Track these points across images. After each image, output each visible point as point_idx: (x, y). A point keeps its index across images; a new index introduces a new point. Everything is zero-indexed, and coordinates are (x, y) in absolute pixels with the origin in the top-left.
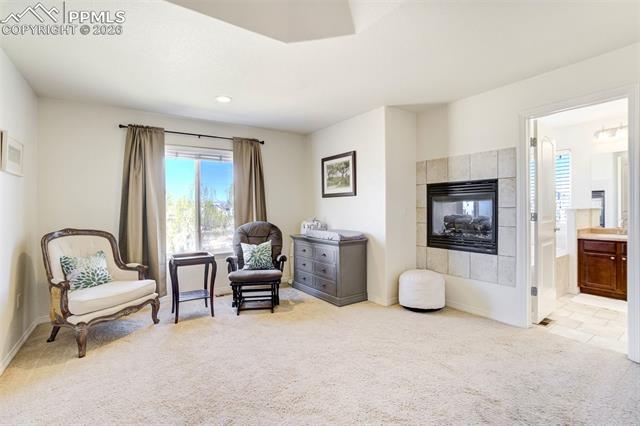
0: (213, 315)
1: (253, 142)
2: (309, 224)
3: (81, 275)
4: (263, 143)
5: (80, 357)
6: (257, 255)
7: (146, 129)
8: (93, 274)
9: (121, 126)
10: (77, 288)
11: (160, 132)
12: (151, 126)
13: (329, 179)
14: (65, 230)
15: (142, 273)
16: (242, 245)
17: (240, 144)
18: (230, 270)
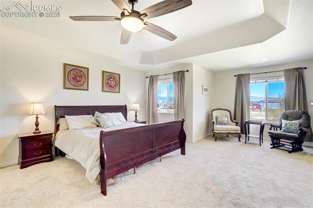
3: (219, 121)
4: (305, 68)
6: (288, 126)
8: (222, 121)
9: (235, 76)
10: (219, 124)
11: (248, 75)
15: (237, 124)
16: (282, 120)
17: (289, 72)
18: (271, 129)
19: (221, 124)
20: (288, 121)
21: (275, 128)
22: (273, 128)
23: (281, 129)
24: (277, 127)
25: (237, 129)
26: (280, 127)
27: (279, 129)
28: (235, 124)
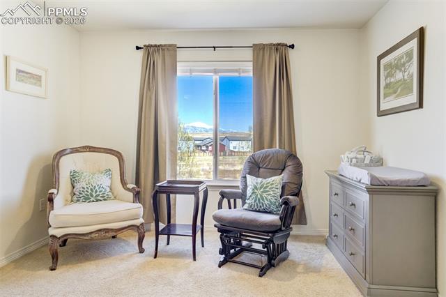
0: (195, 259)
1: (278, 47)
2: (351, 156)
3: (82, 189)
4: (292, 47)
5: (52, 270)
6: (259, 192)
7: (158, 47)
8: (91, 190)
9: (138, 48)
10: (78, 201)
11: (173, 48)
12: (163, 43)
13: (387, 86)
14: (84, 147)
15: (137, 196)
16: (247, 176)
17: (261, 52)
18: (220, 207)
19: (86, 199)
20: (260, 180)
21: (232, 201)
22: (225, 201)
23: (244, 203)
24: (235, 196)
25: (133, 212)
26: (243, 196)
27: (239, 201)
28: (131, 195)
